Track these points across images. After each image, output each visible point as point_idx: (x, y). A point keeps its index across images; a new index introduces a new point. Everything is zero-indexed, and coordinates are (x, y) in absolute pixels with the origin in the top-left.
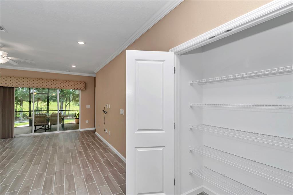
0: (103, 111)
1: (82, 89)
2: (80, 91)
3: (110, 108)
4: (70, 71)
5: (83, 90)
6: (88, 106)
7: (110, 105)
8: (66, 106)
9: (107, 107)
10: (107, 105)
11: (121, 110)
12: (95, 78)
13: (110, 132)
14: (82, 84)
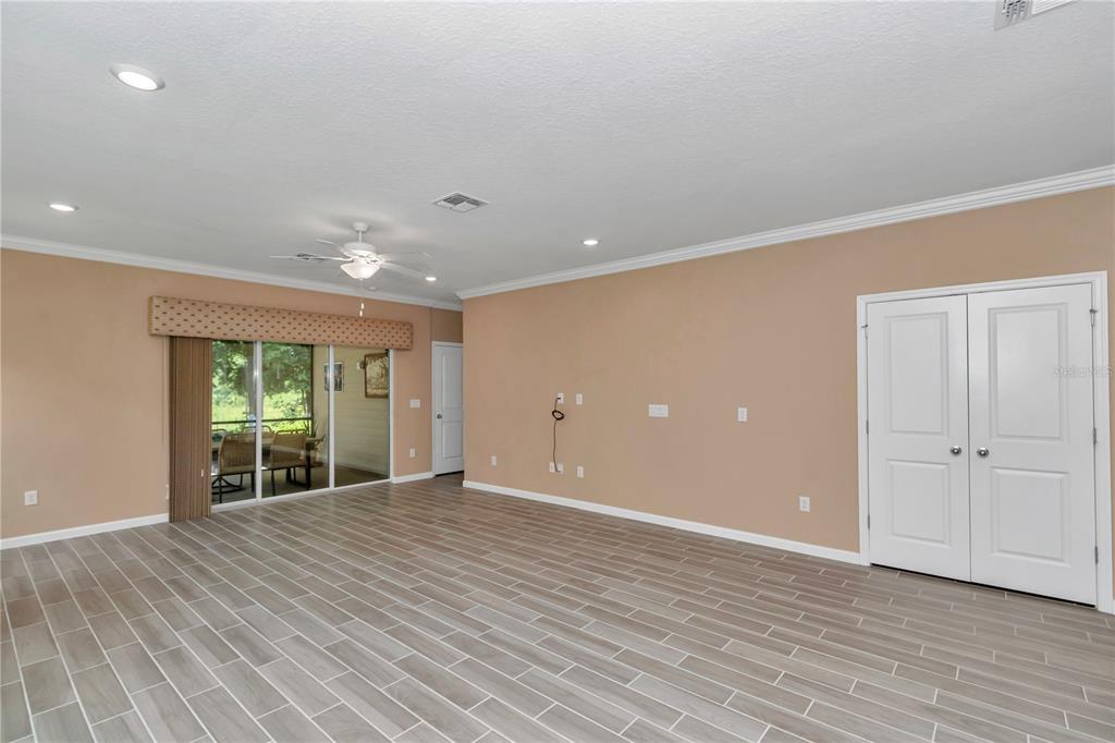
2: (391, 352)
3: (580, 403)
6: (415, 403)
7: (579, 397)
10: (561, 395)
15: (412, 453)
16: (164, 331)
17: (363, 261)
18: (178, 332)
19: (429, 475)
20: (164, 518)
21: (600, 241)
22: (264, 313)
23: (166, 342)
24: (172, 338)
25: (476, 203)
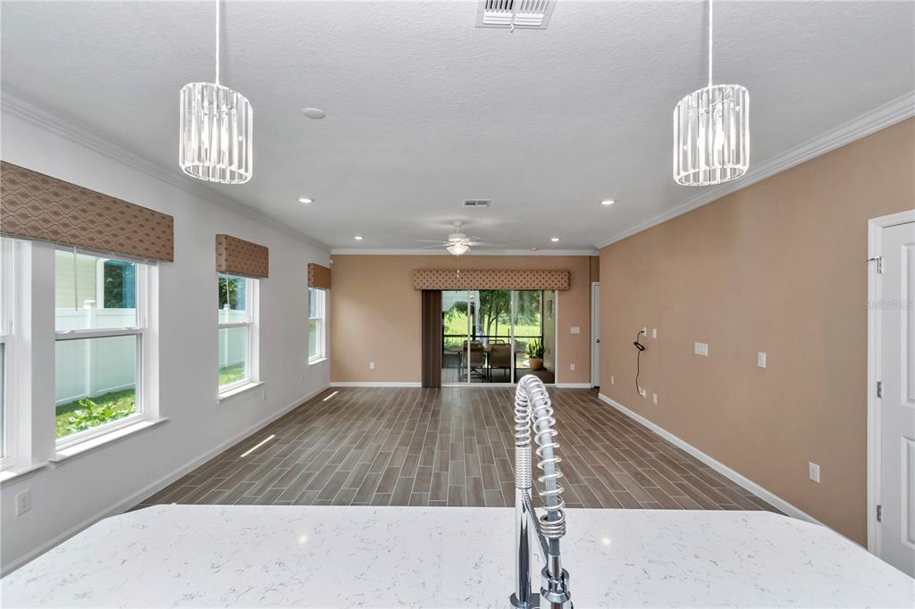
0: (636, 344)
1: (562, 287)
2: (557, 292)
3: (655, 337)
4: (537, 249)
5: (562, 290)
6: (575, 330)
7: (655, 331)
8: (489, 324)
9: (645, 334)
10: (645, 329)
11: (696, 344)
12: (598, 257)
13: (655, 396)
14: (562, 275)
15: (572, 367)
16: (418, 287)
17: (457, 245)
18: (425, 288)
19: (588, 386)
20: (419, 385)
21: (615, 201)
22: (472, 273)
23: (420, 292)
24: (423, 291)
25: (485, 203)
